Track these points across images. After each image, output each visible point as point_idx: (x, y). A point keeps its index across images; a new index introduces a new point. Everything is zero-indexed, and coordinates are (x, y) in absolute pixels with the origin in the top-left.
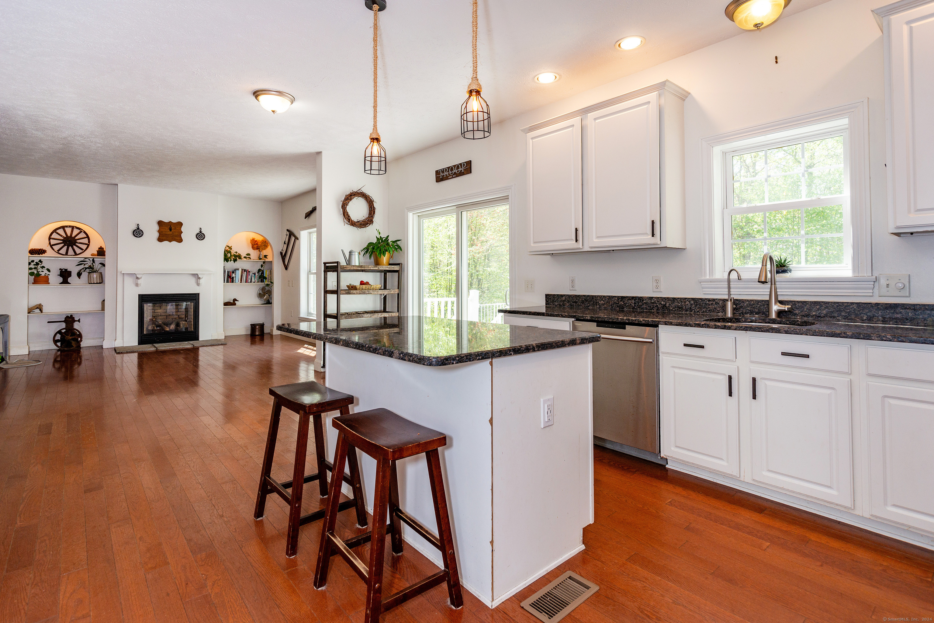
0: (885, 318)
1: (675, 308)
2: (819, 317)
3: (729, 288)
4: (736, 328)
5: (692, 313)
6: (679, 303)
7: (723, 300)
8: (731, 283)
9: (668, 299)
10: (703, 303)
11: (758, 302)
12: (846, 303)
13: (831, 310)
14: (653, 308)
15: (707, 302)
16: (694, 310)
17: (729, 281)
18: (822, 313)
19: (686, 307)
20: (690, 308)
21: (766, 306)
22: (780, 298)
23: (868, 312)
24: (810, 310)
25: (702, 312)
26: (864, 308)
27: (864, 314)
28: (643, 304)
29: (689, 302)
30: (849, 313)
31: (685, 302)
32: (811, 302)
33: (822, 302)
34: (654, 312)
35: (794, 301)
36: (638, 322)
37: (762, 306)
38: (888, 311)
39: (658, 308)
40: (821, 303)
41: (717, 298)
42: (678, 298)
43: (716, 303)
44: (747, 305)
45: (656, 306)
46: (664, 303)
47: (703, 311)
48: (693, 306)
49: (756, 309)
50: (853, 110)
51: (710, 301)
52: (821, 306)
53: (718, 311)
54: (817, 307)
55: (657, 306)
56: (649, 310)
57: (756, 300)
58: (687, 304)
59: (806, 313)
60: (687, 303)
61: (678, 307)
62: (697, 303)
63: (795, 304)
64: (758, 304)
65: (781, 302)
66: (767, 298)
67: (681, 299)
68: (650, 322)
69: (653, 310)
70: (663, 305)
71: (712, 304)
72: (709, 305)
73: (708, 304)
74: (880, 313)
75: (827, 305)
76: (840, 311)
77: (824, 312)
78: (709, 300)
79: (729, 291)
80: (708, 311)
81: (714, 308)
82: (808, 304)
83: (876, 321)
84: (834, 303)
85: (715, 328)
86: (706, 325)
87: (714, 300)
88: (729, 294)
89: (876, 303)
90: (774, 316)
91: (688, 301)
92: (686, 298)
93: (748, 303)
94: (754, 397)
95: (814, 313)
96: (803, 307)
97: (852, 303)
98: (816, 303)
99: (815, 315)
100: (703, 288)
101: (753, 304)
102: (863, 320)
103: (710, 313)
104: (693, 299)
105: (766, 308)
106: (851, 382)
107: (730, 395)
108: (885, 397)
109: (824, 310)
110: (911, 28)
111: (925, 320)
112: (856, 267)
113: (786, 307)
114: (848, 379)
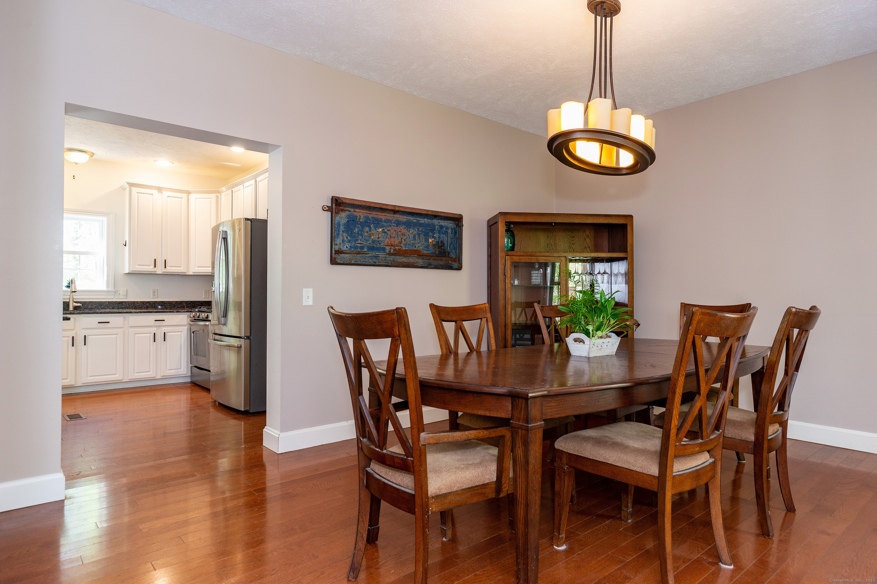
0: (119, 307)
22: (75, 300)
23: (113, 305)
24: (88, 305)
26: (111, 304)
27: (111, 306)
30: (105, 306)
32: (88, 301)
33: (94, 302)
35: (81, 301)
38: (120, 305)
50: (108, 215)
52: (93, 303)
54: (91, 304)
59: (86, 307)
63: (81, 303)
65: (75, 302)
74: (117, 306)
76: (101, 305)
82: (87, 303)
84: (98, 302)
89: (116, 301)
90: (72, 309)
94: (85, 344)
95: (90, 307)
97: (106, 302)
99: (90, 308)
102: (110, 309)
106: (124, 330)
107: (73, 346)
108: (135, 334)
109: (94, 305)
110: (138, 195)
111: (132, 307)
112: (108, 285)
113: (79, 304)
114: (123, 330)
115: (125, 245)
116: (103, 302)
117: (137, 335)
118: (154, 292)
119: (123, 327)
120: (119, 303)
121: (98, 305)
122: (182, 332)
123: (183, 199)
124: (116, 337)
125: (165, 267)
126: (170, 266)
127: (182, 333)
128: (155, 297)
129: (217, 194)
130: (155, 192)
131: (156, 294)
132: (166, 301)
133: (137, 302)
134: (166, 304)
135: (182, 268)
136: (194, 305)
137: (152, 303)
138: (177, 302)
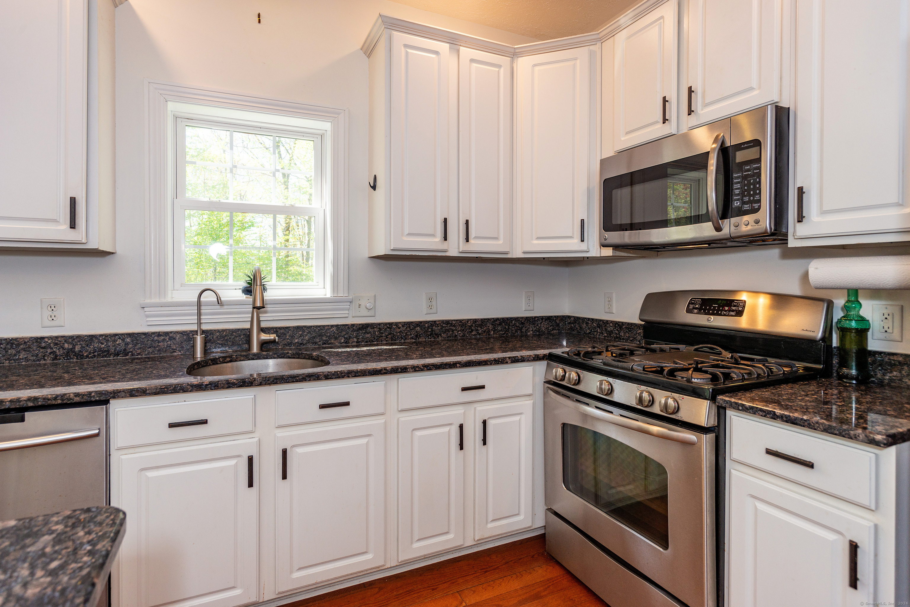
0: (359, 339)
1: (93, 353)
2: (301, 344)
3: (199, 314)
4: (261, 382)
5: (127, 357)
6: (102, 344)
7: (182, 333)
8: (202, 308)
9: (79, 338)
10: (148, 340)
11: (233, 332)
12: (326, 326)
13: (313, 335)
14: (44, 356)
15: (156, 338)
16: (131, 352)
17: (199, 304)
18: (304, 340)
19: (116, 349)
20: (125, 350)
21: (242, 337)
22: (264, 325)
23: (346, 334)
24: (292, 337)
25: (146, 355)
26: (342, 330)
27: (342, 336)
28: (19, 352)
29: (123, 340)
30: (329, 336)
31: (115, 341)
32: (293, 327)
34: (45, 364)
35: (276, 328)
36: (63, 400)
37: (237, 337)
38: (361, 332)
39: (56, 356)
40: (303, 328)
41: (172, 330)
42: (101, 335)
43: (171, 339)
44: (217, 337)
45: (50, 353)
46: (71, 347)
47: (149, 353)
48: (130, 346)
49: (230, 341)
50: (335, 116)
51: (161, 335)
52: (304, 331)
53: (173, 349)
54: (300, 333)
55: (55, 352)
56: (34, 361)
57: (229, 330)
58: (119, 344)
59: (288, 341)
60: (119, 341)
61: (100, 350)
62: (137, 340)
63: (277, 331)
64: (233, 335)
66: (248, 326)
67: (106, 336)
68: (94, 396)
69: (45, 360)
70: (68, 349)
71: (164, 340)
72: (159, 342)
73: (156, 340)
74: (355, 334)
75: (309, 330)
76: (321, 335)
77: (307, 338)
78: (159, 334)
79: (199, 319)
80: (156, 352)
81: (167, 346)
82: (290, 330)
83: (351, 343)
84: (317, 326)
85: (229, 387)
86: (213, 385)
87: (167, 334)
88: (199, 323)
89: (352, 325)
90: (255, 349)
91: (120, 338)
92: (115, 335)
93: (218, 334)
94: (284, 477)
95: (296, 341)
96: (285, 334)
97: (332, 326)
98: (298, 328)
99: (298, 343)
100: (147, 316)
101: (226, 336)
102: (341, 343)
103: (160, 354)
104: (130, 335)
105: (243, 339)
106: (385, 423)
107: (251, 485)
108: (414, 430)
109: (306, 335)
110: (407, 53)
111: (387, 337)
112: (335, 287)
113: (272, 337)
114: (383, 421)
115: (374, 187)
116: (326, 328)
117: (418, 433)
118: (430, 299)
119: (382, 414)
120: (360, 329)
121: (314, 334)
122: (521, 414)
123: (502, 70)
124: (367, 443)
125: (467, 241)
126: (476, 238)
127: (523, 416)
128: (431, 311)
129: (592, 48)
130: (443, 47)
131: (434, 303)
132: (454, 320)
133: (397, 324)
134: (454, 326)
135: (501, 242)
136: (509, 328)
137: (426, 325)
138: (475, 321)
